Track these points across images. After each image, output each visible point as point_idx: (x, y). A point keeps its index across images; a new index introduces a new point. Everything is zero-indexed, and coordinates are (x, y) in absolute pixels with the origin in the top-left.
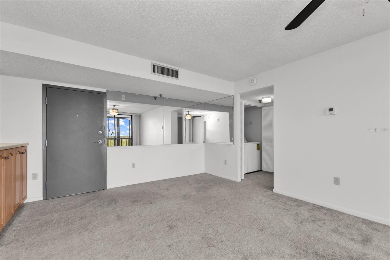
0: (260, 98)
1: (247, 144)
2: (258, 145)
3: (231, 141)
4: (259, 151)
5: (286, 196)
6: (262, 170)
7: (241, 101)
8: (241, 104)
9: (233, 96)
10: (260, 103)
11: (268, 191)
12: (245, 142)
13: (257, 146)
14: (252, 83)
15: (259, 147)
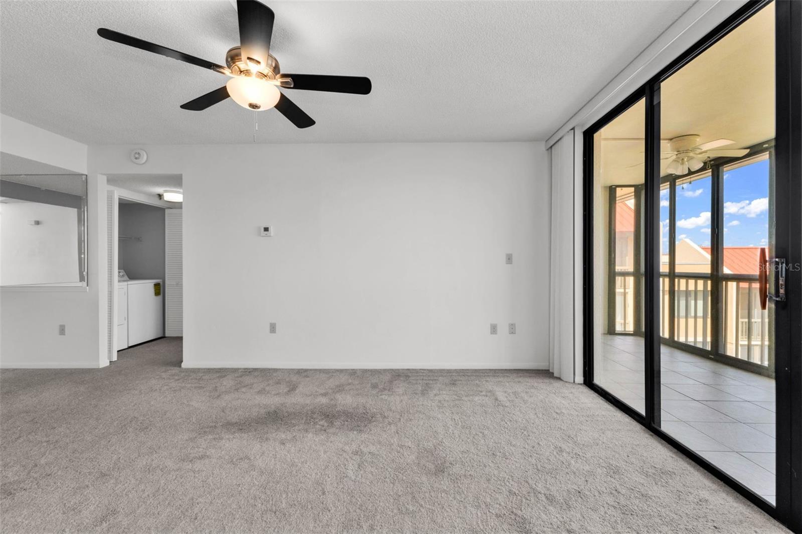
0: (159, 190)
1: (128, 285)
2: (157, 286)
3: (81, 281)
4: (160, 298)
5: (204, 369)
6: (166, 336)
7: (108, 191)
8: (110, 198)
9: (87, 175)
10: (160, 199)
11: (172, 368)
12: (119, 281)
13: (155, 288)
14: (136, 158)
15: (159, 290)
